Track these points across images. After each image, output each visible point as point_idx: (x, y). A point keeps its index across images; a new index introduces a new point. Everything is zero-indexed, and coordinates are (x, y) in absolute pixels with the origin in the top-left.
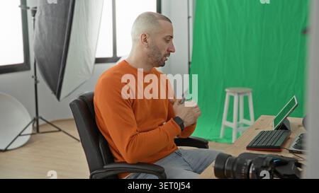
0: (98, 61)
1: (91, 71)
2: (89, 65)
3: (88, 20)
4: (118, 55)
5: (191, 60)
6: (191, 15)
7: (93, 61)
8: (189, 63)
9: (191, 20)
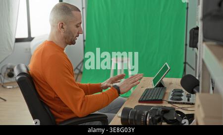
0: (18, 40)
1: (13, 48)
2: (11, 43)
3: (9, 10)
4: (32, 36)
5: (85, 39)
6: (84, 6)
7: (14, 40)
8: (84, 41)
9: (84, 10)
